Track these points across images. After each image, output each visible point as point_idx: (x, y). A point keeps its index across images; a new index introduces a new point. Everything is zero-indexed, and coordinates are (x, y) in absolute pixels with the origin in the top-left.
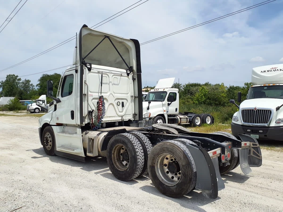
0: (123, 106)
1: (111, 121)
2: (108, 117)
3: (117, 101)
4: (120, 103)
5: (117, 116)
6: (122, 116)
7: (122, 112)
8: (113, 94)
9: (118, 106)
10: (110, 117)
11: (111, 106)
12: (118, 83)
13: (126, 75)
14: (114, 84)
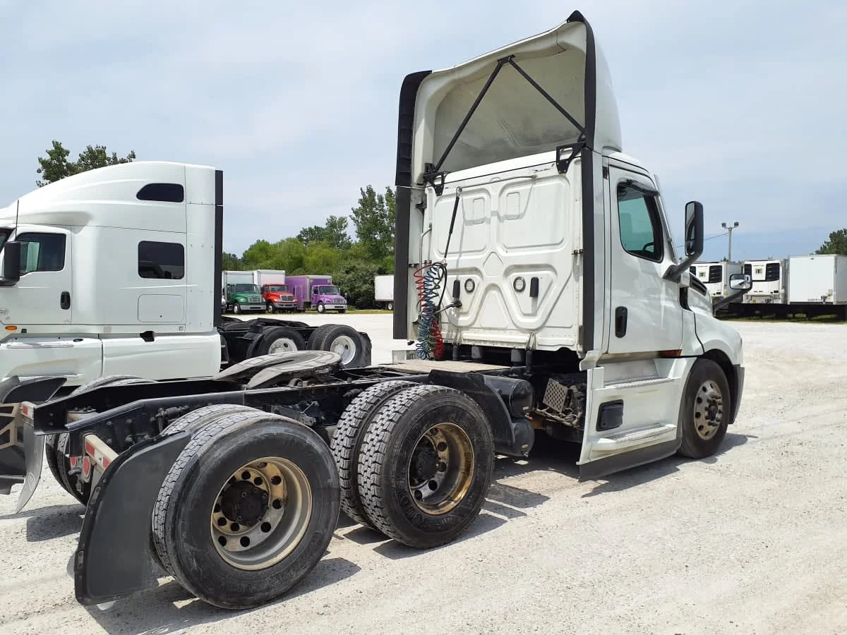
0: (535, 292)
1: (493, 342)
2: (485, 329)
3: (515, 275)
4: (524, 282)
5: (514, 328)
6: (533, 332)
7: (534, 314)
8: (501, 252)
9: (518, 294)
10: (490, 329)
11: (494, 292)
12: (522, 211)
13: (555, 171)
14: (508, 218)
